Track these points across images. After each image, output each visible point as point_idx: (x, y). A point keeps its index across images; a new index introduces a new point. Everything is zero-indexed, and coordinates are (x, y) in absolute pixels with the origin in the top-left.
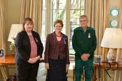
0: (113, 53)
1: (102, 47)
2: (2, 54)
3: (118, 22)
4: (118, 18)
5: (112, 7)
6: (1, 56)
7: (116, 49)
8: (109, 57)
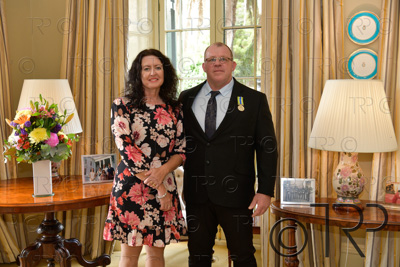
0: (354, 171)
4: (375, 46)
7: (369, 157)
8: (339, 185)
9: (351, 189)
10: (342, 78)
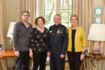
0: (99, 46)
1: (88, 40)
2: (2, 48)
3: (101, 19)
4: (101, 16)
5: (96, 6)
6: (1, 50)
7: (100, 42)
8: (95, 49)
9: (98, 50)
10: (93, 23)
